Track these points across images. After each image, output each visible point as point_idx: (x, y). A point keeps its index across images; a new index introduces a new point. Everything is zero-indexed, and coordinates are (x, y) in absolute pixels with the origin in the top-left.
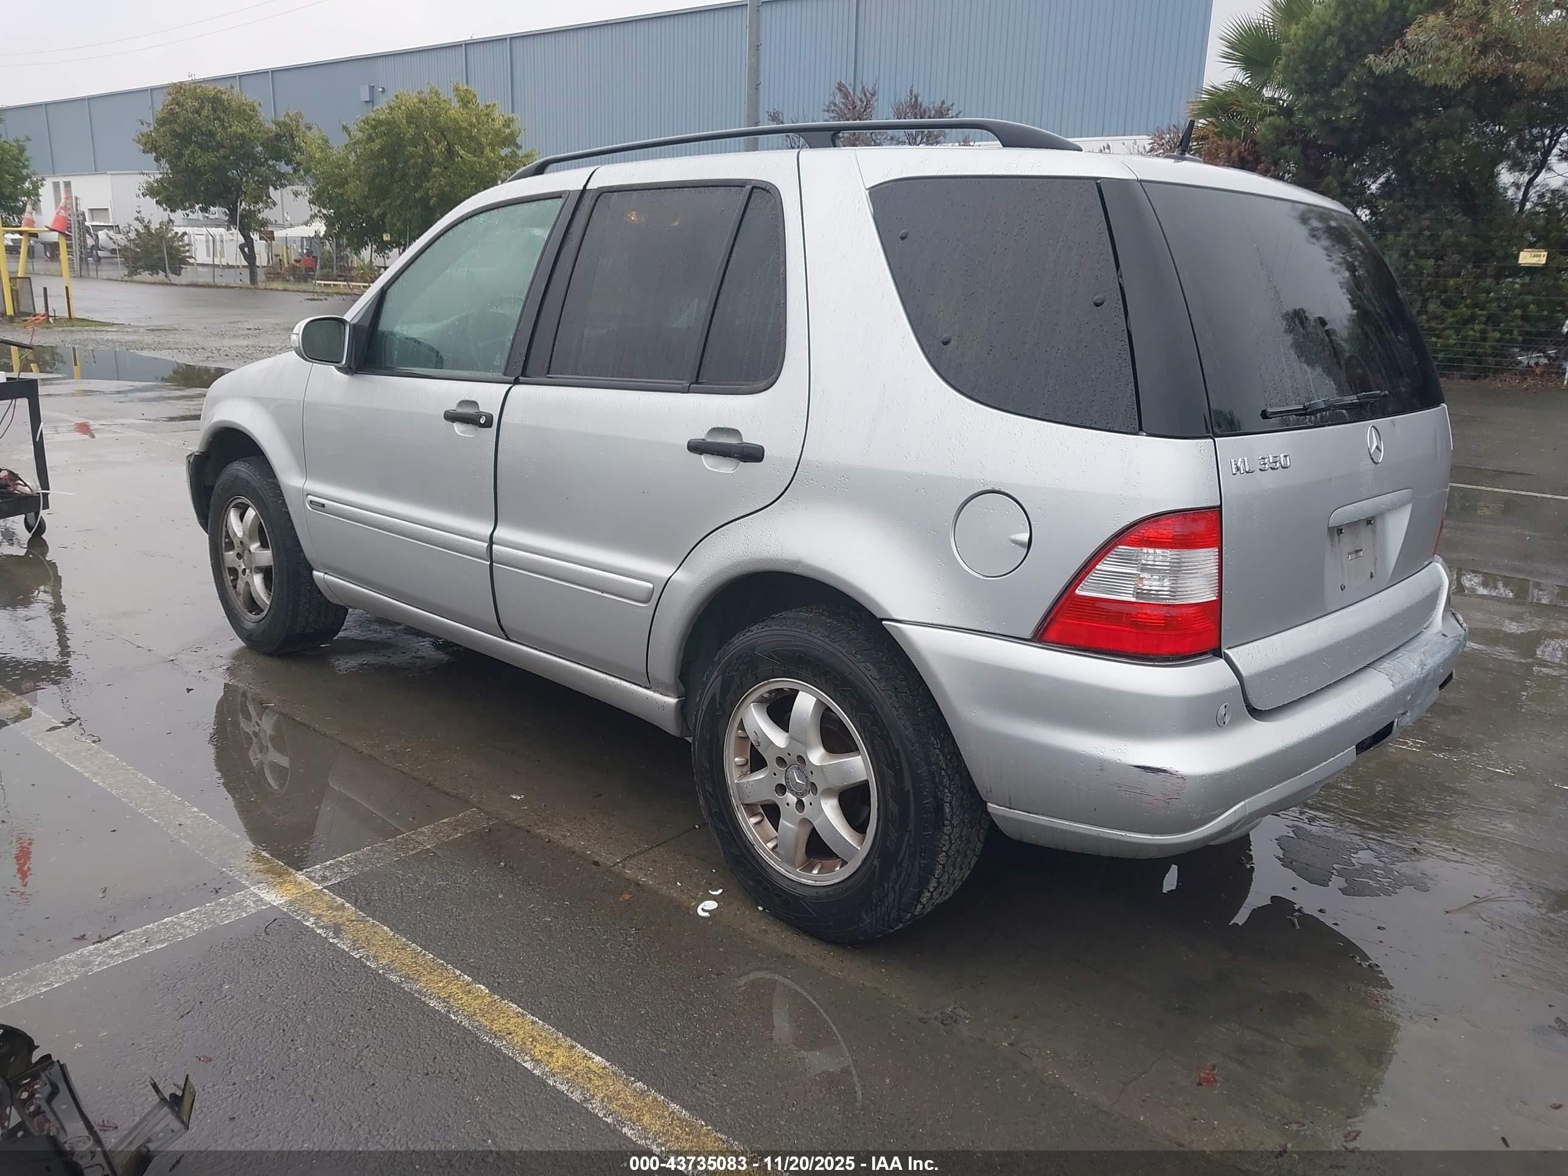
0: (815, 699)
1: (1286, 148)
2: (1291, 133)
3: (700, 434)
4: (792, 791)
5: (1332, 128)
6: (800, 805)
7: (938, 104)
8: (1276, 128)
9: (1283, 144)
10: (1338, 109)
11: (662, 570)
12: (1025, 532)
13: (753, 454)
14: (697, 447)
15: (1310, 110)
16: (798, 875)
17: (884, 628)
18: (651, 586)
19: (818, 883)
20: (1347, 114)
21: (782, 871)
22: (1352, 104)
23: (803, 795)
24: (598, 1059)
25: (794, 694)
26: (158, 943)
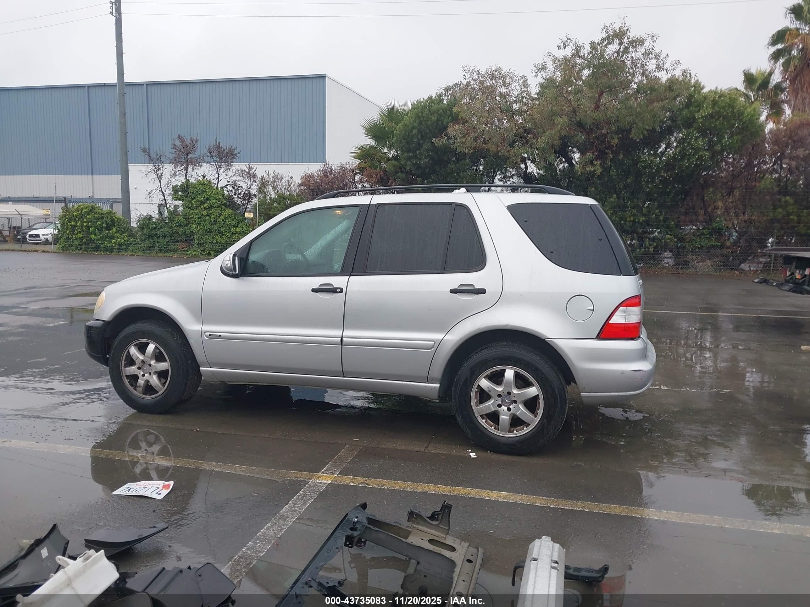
0: (513, 371)
1: (400, 174)
2: (400, 168)
3: (455, 287)
4: (505, 406)
5: (418, 167)
6: (509, 409)
7: (228, 147)
8: (395, 166)
9: (397, 172)
10: (420, 159)
11: (438, 336)
12: (591, 306)
13: (482, 291)
14: (453, 291)
15: (409, 159)
16: (508, 435)
17: (546, 342)
18: (433, 343)
19: (518, 435)
20: (424, 161)
21: (501, 435)
22: (426, 158)
23: (509, 406)
24: (504, 493)
25: (503, 372)
26: (309, 499)
